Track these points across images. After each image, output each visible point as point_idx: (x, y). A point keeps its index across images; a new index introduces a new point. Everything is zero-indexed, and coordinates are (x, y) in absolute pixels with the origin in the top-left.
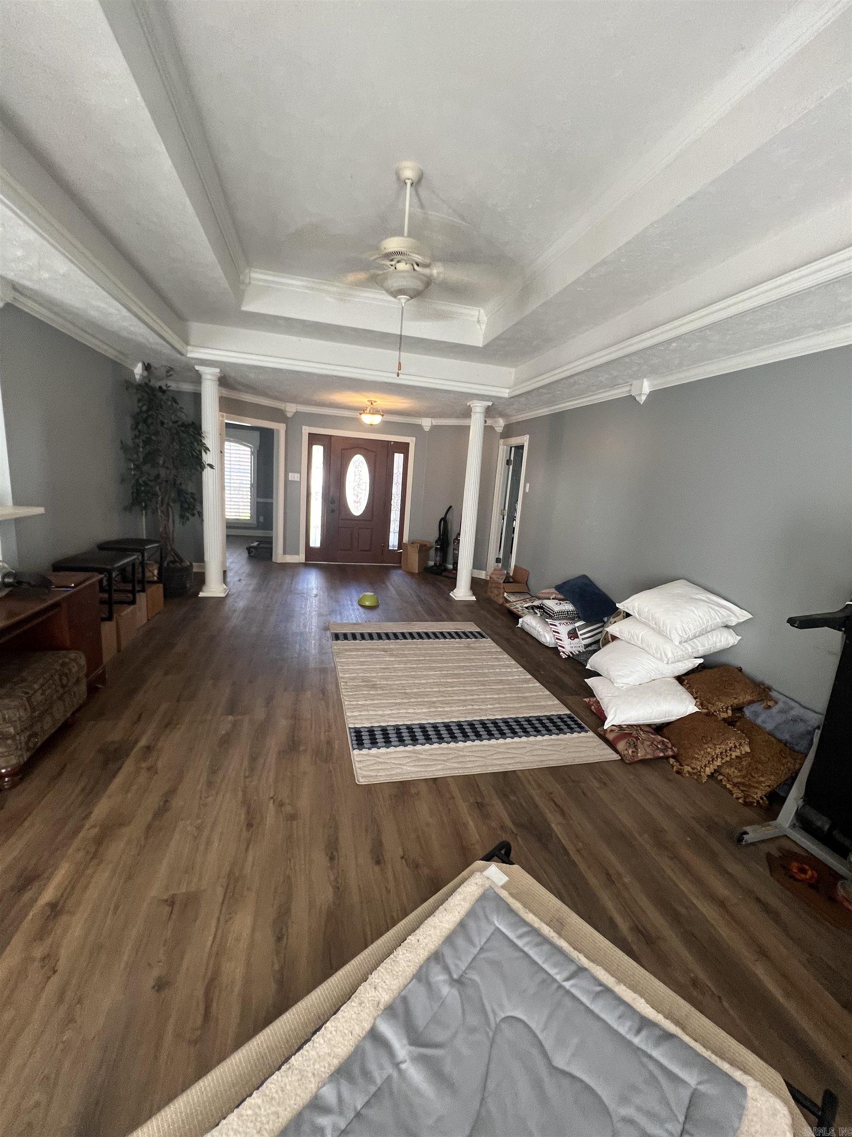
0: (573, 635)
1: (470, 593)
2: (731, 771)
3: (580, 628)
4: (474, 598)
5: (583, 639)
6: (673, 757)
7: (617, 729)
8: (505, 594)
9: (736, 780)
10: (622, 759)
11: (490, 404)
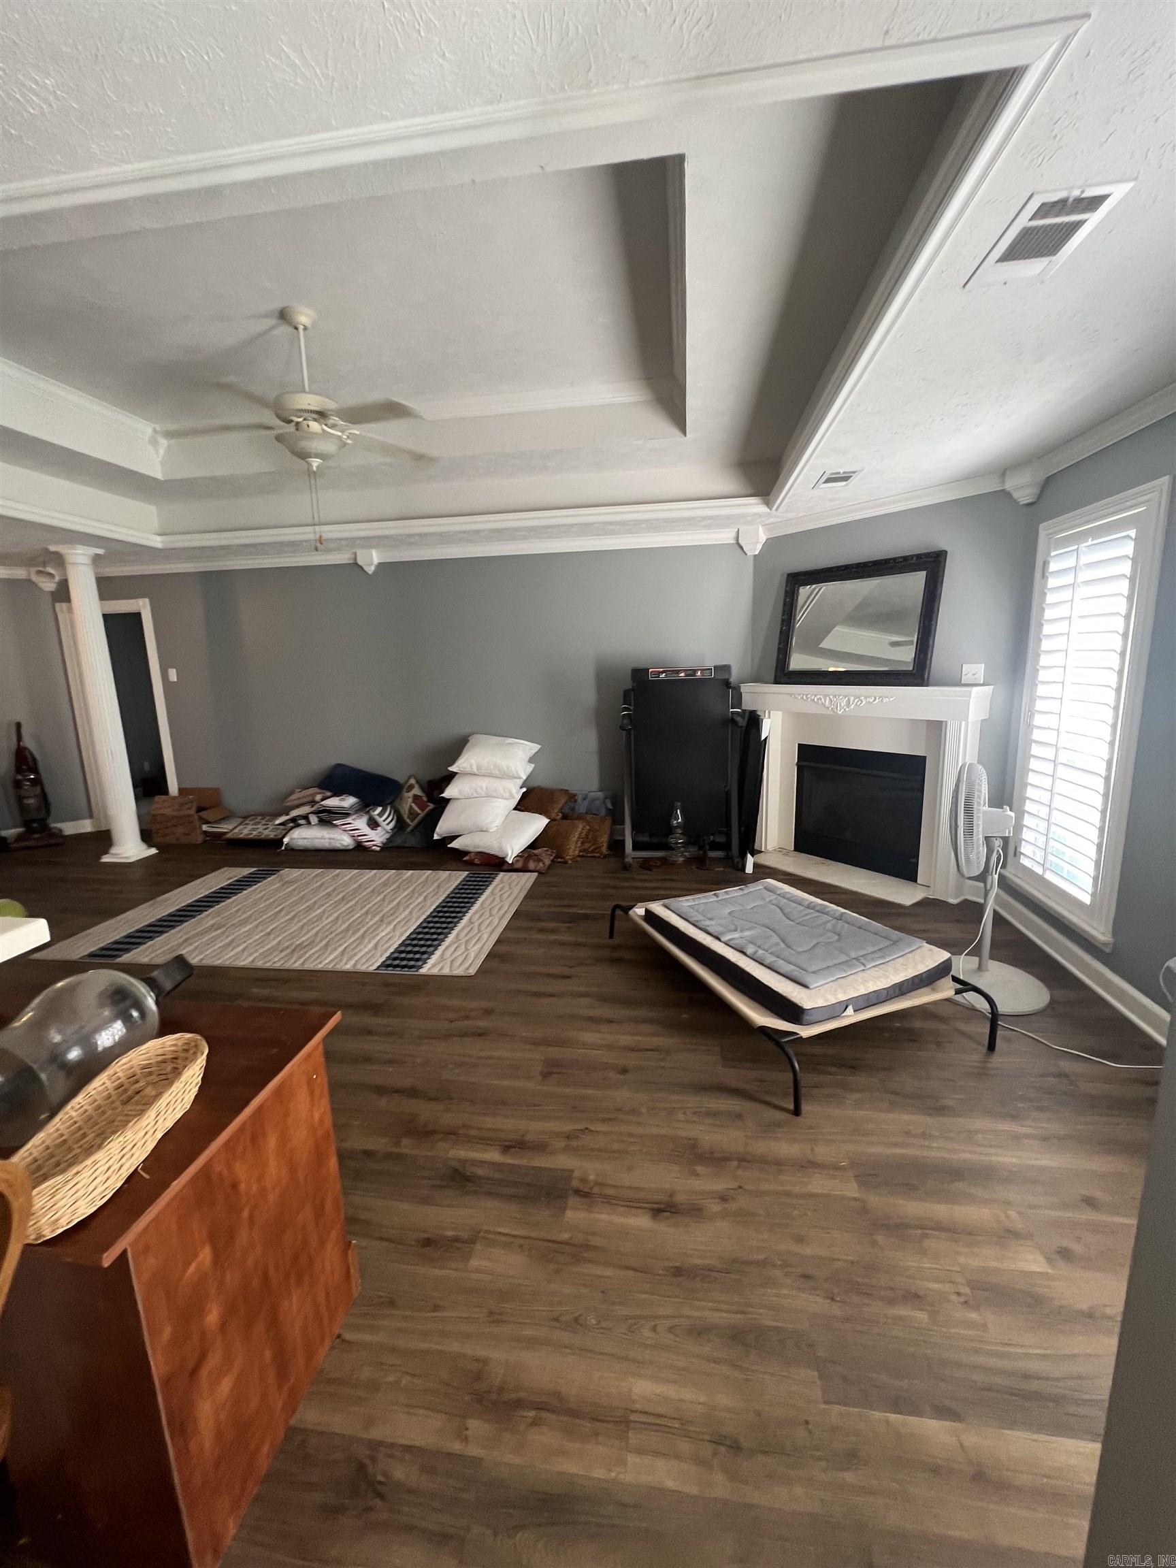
0: (373, 824)
1: (143, 846)
2: (587, 846)
3: (380, 815)
4: (153, 851)
5: (388, 824)
6: (555, 857)
7: (518, 858)
8: (205, 828)
9: (591, 849)
10: (540, 873)
11: (101, 551)
